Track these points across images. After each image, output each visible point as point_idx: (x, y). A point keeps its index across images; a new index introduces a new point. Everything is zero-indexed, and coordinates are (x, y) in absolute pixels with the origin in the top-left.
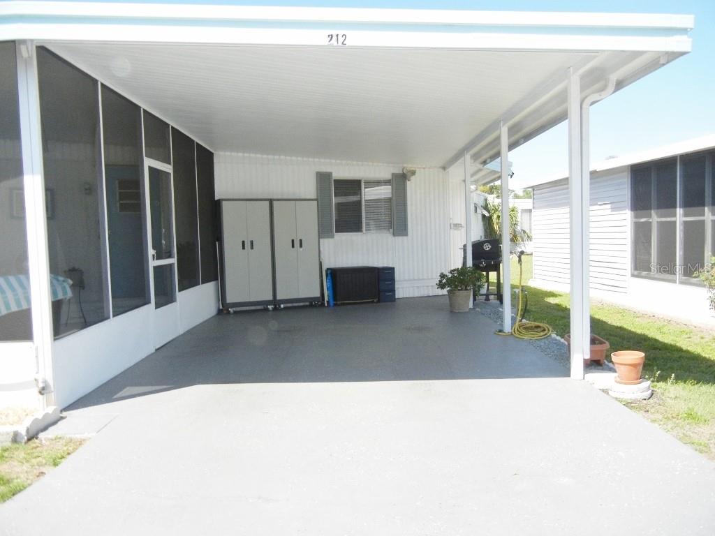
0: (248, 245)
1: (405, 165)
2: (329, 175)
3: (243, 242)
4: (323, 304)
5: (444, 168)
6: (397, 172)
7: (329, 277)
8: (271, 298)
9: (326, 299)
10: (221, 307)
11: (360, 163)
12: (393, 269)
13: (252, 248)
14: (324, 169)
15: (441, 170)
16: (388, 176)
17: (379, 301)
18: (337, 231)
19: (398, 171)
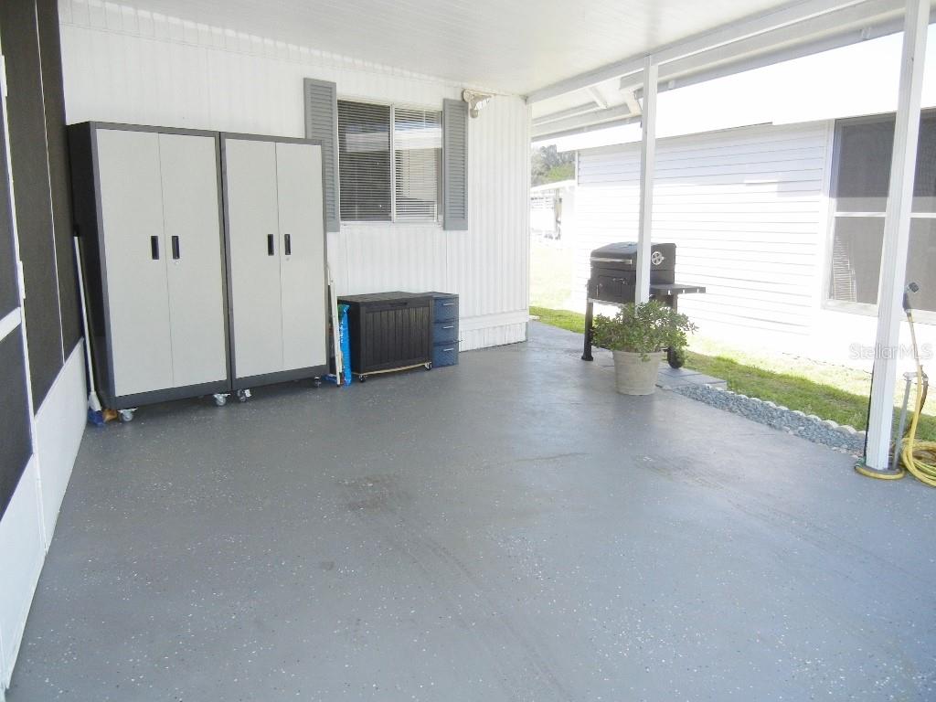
0: (165, 247)
1: (466, 85)
2: (329, 88)
3: (154, 240)
4: (332, 382)
5: (526, 99)
6: (453, 98)
7: (345, 321)
8: (221, 375)
9: (339, 369)
10: (97, 407)
11: (388, 68)
12: (454, 298)
13: (176, 254)
14: (321, 74)
15: (521, 102)
16: (435, 105)
17: (433, 366)
18: (343, 218)
19: (454, 96)
